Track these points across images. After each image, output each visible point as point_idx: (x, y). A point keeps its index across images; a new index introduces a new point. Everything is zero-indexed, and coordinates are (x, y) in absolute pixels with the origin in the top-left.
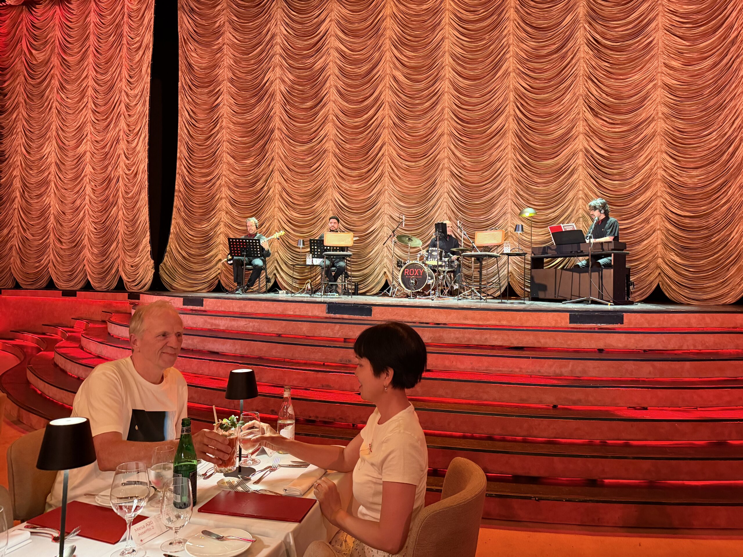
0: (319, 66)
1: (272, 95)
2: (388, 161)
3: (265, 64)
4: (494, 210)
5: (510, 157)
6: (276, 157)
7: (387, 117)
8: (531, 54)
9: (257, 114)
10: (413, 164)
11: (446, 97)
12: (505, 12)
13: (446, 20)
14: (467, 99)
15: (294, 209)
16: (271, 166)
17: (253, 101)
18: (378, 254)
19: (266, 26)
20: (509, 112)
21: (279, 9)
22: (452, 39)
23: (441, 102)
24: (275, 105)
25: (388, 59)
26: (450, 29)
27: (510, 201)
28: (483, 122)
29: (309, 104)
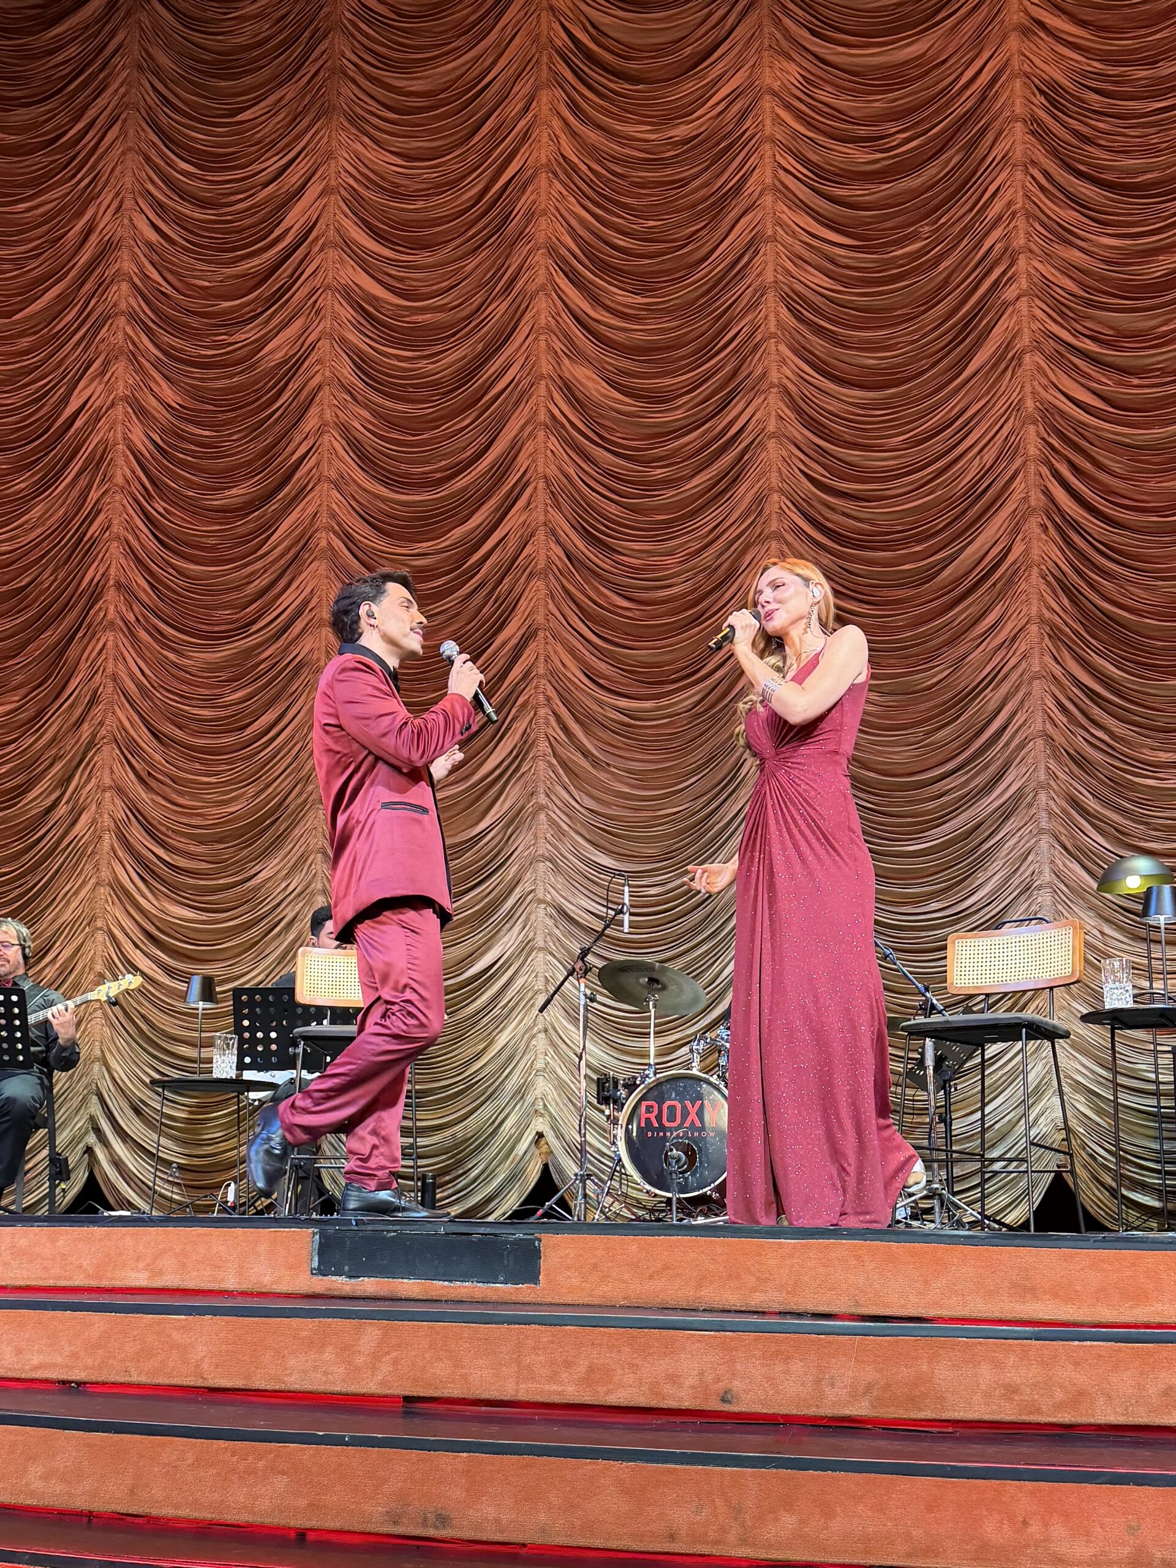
0: (279, 356)
1: (98, 462)
2: (548, 699)
3: (75, 347)
4: (981, 877)
5: (1036, 668)
6: (108, 690)
7: (541, 535)
8: (1102, 279)
9: (39, 531)
10: (648, 704)
11: (773, 452)
12: (990, 136)
13: (764, 175)
14: (853, 455)
15: (174, 887)
16: (86, 726)
17: (21, 483)
18: (510, 1059)
19: (80, 214)
20: (1026, 499)
21: (129, 156)
22: (789, 240)
23: (752, 473)
24: (107, 499)
25: (543, 322)
26: (781, 206)
27: (1045, 841)
28: (920, 542)
29: (238, 493)
